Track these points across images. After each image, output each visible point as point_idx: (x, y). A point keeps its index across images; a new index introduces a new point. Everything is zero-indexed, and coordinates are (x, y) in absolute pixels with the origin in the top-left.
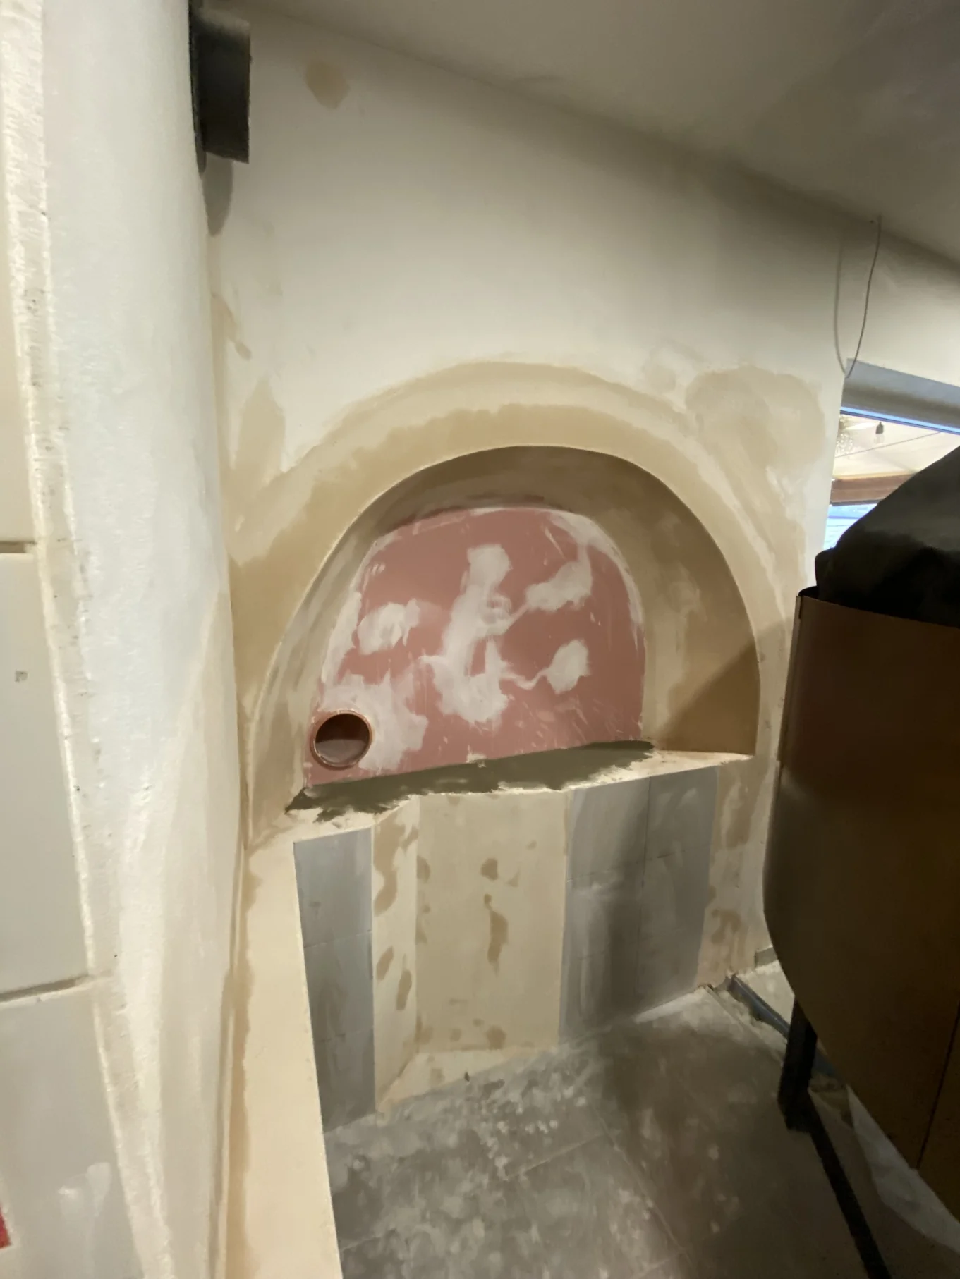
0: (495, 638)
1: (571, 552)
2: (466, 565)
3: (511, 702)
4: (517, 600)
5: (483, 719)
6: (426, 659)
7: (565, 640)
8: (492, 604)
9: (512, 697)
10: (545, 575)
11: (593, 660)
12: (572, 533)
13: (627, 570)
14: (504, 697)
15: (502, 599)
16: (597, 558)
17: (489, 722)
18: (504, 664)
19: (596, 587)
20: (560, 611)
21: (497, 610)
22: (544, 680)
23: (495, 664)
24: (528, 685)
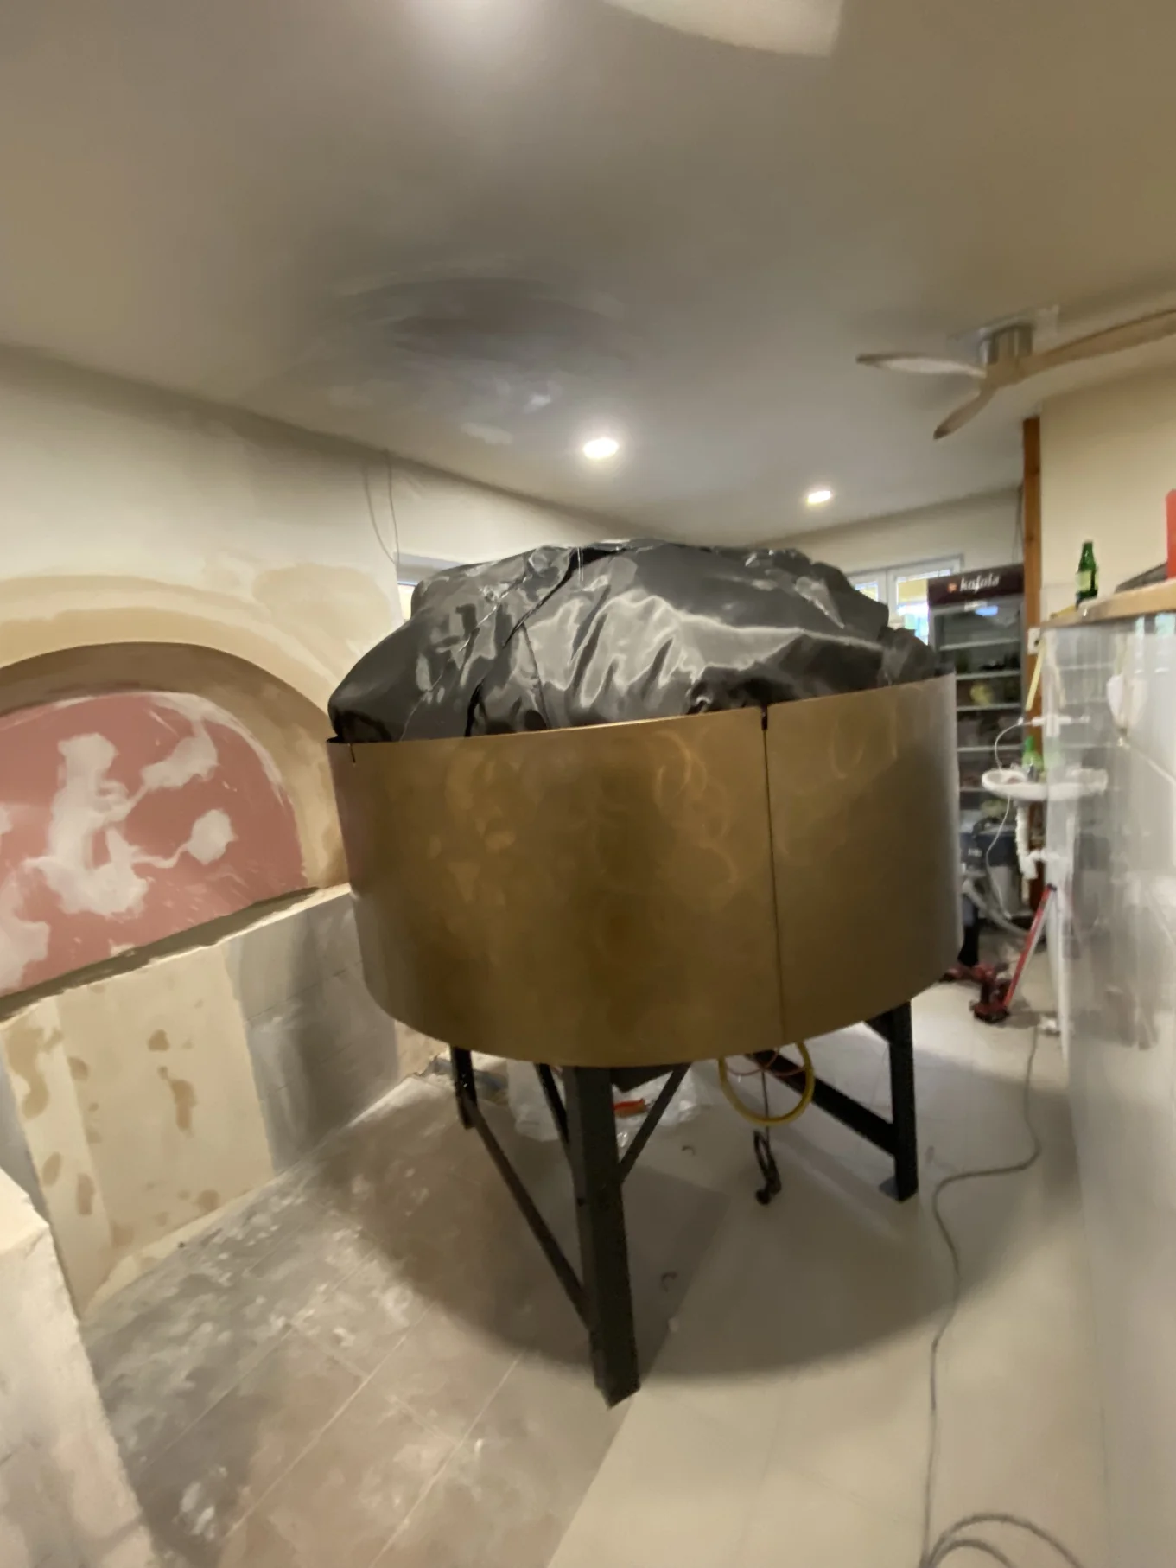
0: (115, 825)
1: (184, 729)
2: (61, 759)
3: (152, 886)
4: (132, 784)
5: (122, 908)
6: (30, 863)
7: (200, 812)
8: (103, 792)
9: (151, 879)
10: (159, 755)
11: (236, 825)
12: (182, 712)
13: (251, 737)
14: (143, 881)
15: (114, 784)
16: (215, 730)
17: (130, 911)
18: (134, 848)
19: (221, 758)
20: (186, 786)
21: (110, 798)
22: (186, 856)
23: (123, 852)
24: (169, 863)
